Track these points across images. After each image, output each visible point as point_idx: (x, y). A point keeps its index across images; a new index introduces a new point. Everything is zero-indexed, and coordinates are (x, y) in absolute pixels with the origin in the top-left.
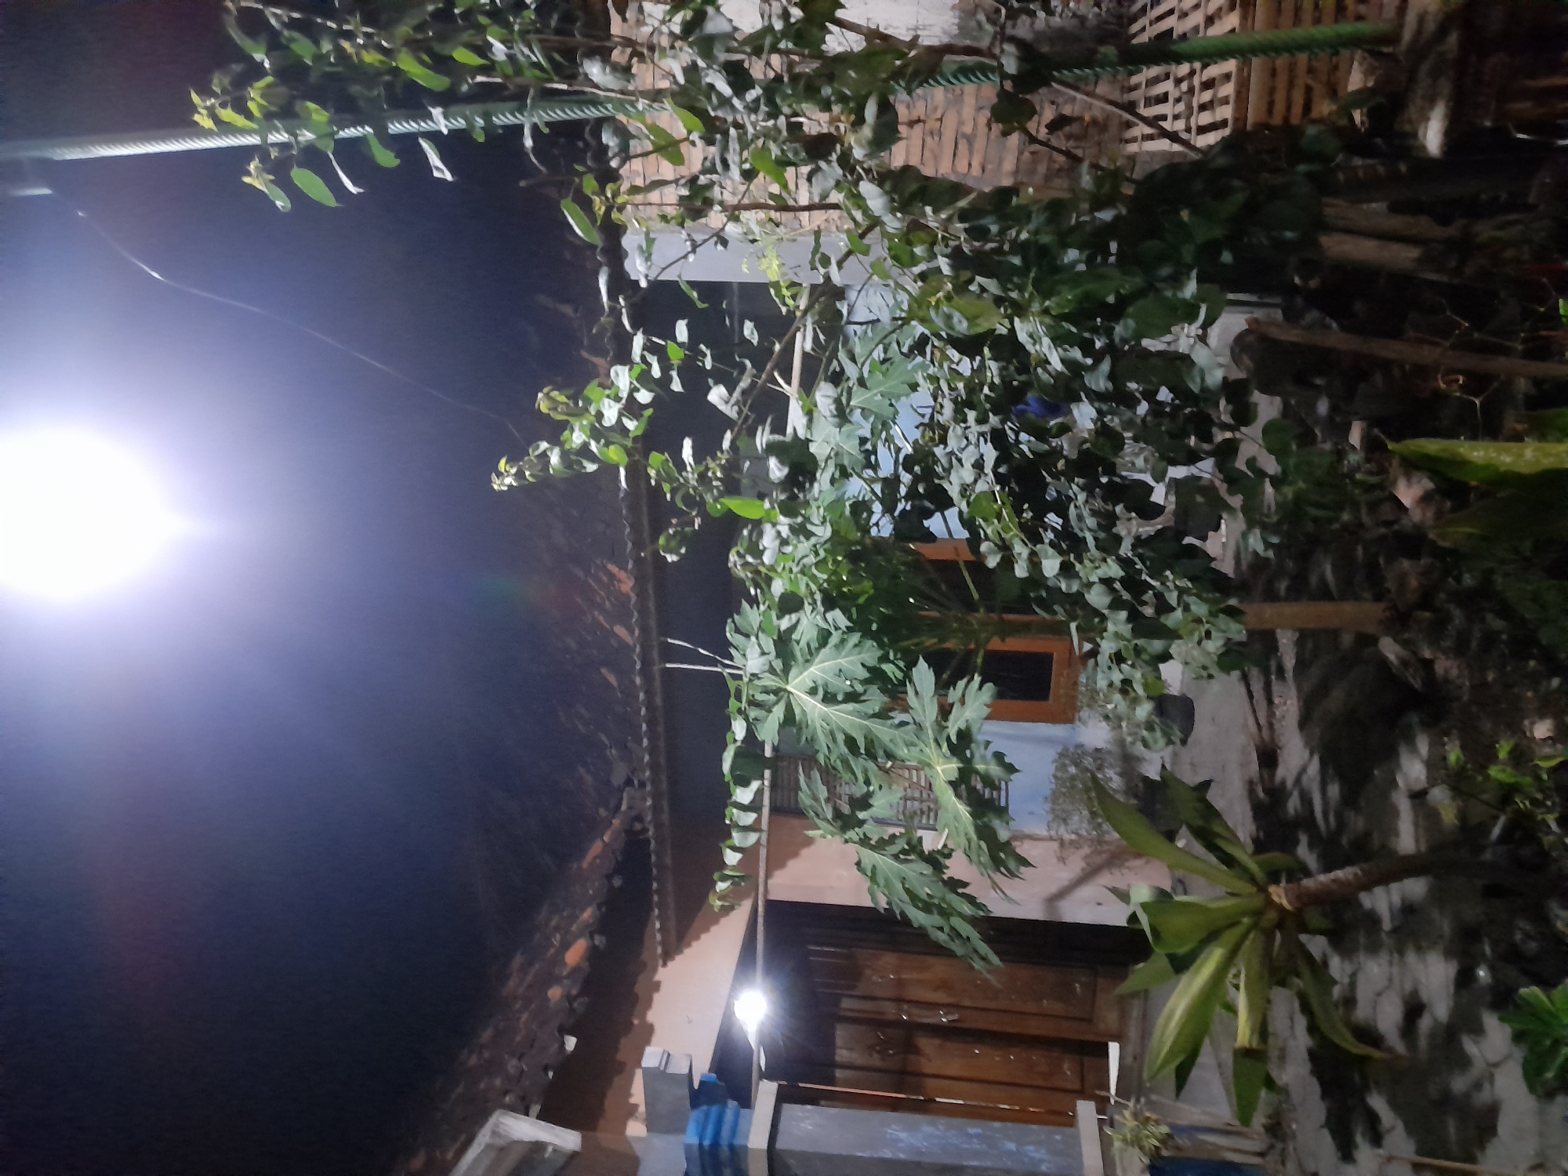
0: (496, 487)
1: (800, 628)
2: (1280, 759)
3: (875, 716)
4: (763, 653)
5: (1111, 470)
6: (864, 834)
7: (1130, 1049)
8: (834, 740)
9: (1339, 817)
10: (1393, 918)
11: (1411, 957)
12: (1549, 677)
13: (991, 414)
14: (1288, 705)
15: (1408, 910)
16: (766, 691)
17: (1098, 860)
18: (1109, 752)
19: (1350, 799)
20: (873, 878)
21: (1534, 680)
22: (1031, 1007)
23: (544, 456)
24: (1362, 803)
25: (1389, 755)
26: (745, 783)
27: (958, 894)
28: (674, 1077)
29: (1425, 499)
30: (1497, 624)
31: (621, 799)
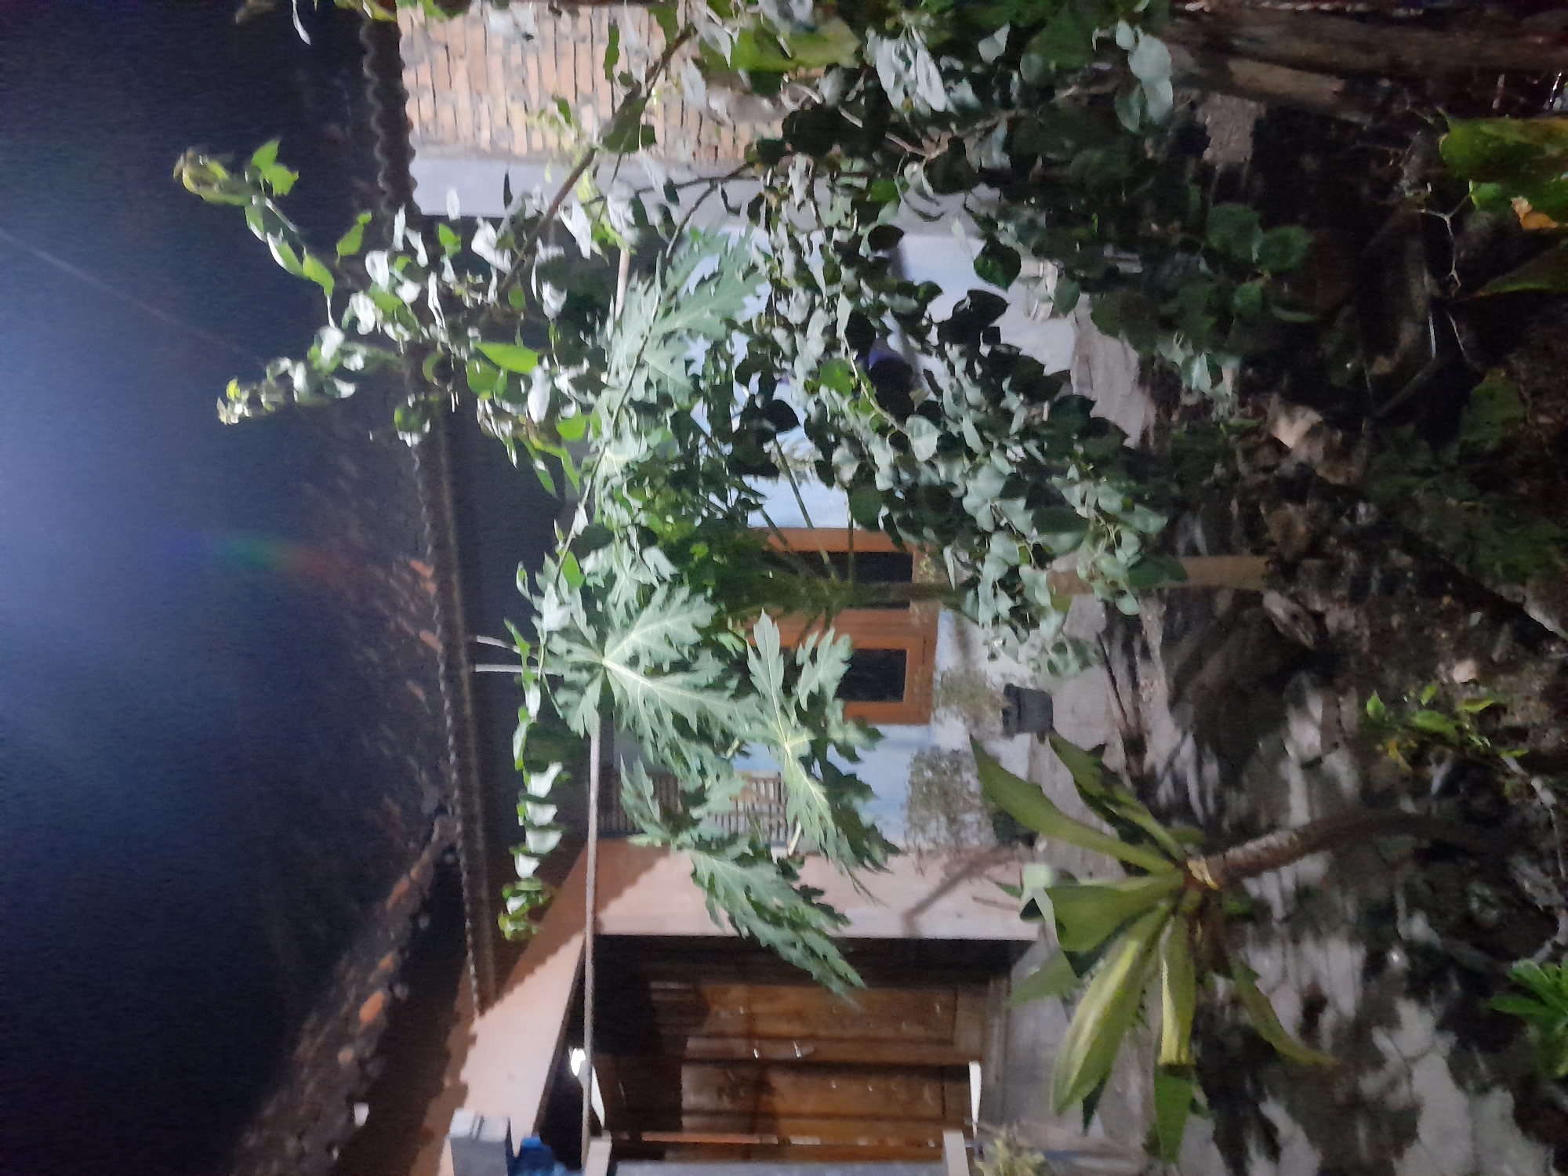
0: (223, 418)
1: (617, 588)
2: (1148, 745)
3: (708, 687)
4: (562, 603)
5: (994, 336)
6: (700, 836)
7: (992, 1070)
8: (660, 720)
9: (1219, 798)
10: (1285, 903)
11: (1309, 947)
12: (1469, 610)
13: (843, 269)
14: (1156, 684)
15: (1303, 894)
16: (578, 667)
17: (958, 869)
18: (966, 754)
19: (1231, 777)
20: (711, 889)
21: (1448, 618)
22: (887, 1032)
23: (285, 379)
24: (1245, 780)
25: (1277, 722)
26: (540, 768)
27: (812, 905)
28: (490, 1146)
29: (1312, 433)
30: (1401, 559)
31: (431, 831)
